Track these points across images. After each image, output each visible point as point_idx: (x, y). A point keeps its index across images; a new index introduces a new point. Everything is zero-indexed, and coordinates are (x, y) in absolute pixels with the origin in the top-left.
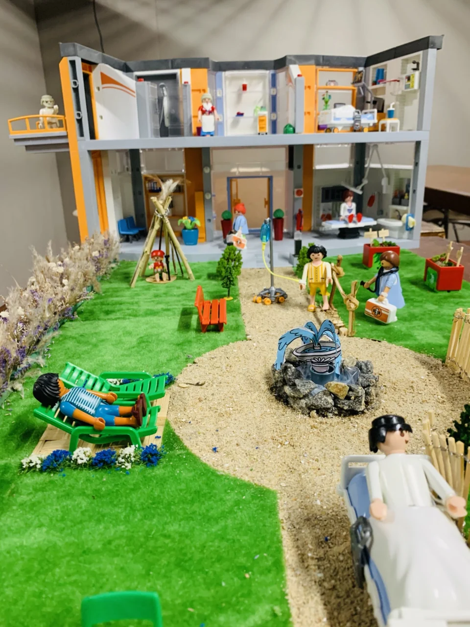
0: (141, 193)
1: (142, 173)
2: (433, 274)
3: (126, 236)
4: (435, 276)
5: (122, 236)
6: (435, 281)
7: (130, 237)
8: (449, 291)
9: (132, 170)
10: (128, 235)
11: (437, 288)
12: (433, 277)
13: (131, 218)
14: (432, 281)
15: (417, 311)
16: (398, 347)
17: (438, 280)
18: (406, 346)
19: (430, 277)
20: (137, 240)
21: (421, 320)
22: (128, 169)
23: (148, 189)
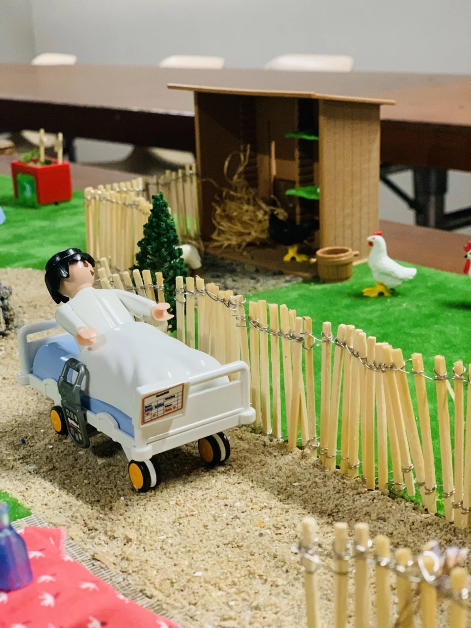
2: (29, 183)
4: (31, 185)
6: (32, 191)
8: (56, 203)
11: (39, 201)
12: (28, 187)
14: (28, 193)
15: (22, 231)
16: (16, 270)
17: (38, 190)
18: (27, 266)
19: (24, 188)
21: (33, 238)
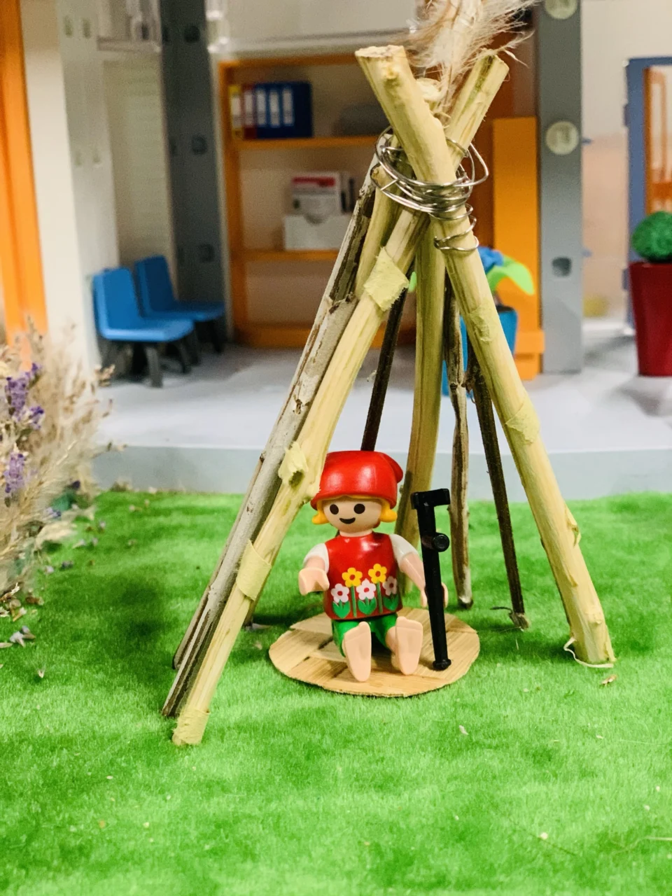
0: (202, 146)
1: (212, 49)
3: (129, 352)
5: (110, 349)
7: (151, 354)
9: (166, 38)
10: (139, 347)
13: (156, 264)
20: (185, 371)
22: (145, 32)
23: (236, 125)
